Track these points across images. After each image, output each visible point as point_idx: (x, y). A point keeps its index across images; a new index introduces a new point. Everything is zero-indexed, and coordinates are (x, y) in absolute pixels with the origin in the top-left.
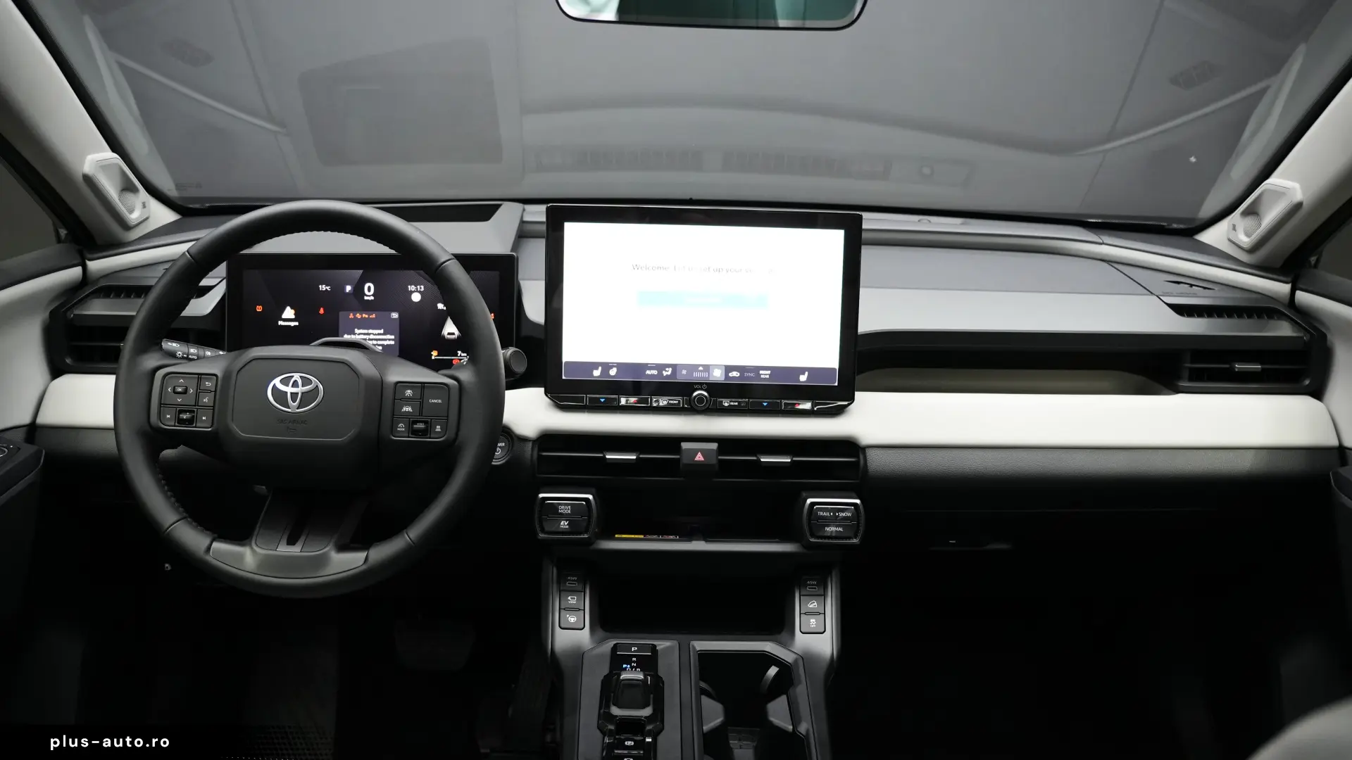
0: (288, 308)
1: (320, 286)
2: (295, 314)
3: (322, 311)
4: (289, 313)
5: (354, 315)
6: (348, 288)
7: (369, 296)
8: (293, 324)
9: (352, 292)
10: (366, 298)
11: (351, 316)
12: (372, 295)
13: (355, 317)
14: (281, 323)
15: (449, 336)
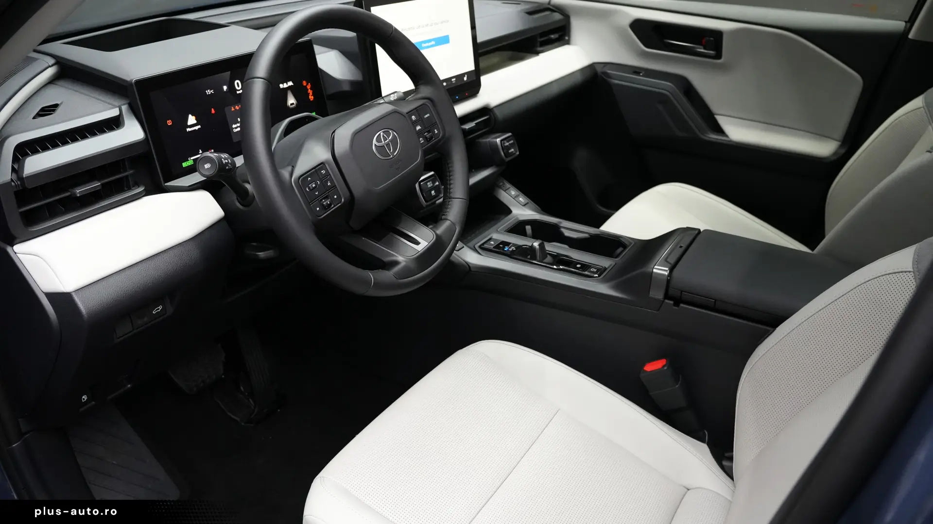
0: (190, 116)
1: (207, 91)
2: (196, 119)
3: (213, 111)
4: (192, 120)
5: (234, 108)
6: (225, 88)
7: (239, 90)
8: (197, 128)
9: (228, 90)
10: (238, 92)
11: (233, 109)
12: (241, 89)
13: (236, 109)
14: (188, 130)
15: (292, 106)
